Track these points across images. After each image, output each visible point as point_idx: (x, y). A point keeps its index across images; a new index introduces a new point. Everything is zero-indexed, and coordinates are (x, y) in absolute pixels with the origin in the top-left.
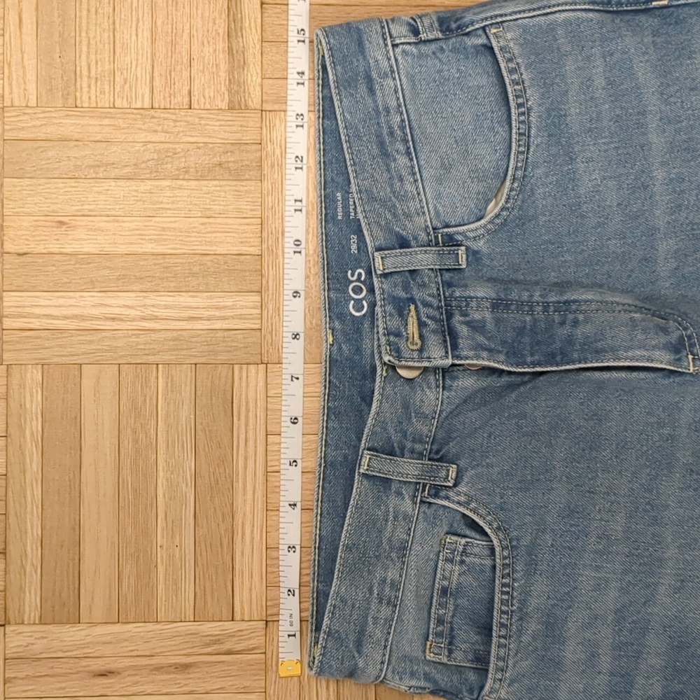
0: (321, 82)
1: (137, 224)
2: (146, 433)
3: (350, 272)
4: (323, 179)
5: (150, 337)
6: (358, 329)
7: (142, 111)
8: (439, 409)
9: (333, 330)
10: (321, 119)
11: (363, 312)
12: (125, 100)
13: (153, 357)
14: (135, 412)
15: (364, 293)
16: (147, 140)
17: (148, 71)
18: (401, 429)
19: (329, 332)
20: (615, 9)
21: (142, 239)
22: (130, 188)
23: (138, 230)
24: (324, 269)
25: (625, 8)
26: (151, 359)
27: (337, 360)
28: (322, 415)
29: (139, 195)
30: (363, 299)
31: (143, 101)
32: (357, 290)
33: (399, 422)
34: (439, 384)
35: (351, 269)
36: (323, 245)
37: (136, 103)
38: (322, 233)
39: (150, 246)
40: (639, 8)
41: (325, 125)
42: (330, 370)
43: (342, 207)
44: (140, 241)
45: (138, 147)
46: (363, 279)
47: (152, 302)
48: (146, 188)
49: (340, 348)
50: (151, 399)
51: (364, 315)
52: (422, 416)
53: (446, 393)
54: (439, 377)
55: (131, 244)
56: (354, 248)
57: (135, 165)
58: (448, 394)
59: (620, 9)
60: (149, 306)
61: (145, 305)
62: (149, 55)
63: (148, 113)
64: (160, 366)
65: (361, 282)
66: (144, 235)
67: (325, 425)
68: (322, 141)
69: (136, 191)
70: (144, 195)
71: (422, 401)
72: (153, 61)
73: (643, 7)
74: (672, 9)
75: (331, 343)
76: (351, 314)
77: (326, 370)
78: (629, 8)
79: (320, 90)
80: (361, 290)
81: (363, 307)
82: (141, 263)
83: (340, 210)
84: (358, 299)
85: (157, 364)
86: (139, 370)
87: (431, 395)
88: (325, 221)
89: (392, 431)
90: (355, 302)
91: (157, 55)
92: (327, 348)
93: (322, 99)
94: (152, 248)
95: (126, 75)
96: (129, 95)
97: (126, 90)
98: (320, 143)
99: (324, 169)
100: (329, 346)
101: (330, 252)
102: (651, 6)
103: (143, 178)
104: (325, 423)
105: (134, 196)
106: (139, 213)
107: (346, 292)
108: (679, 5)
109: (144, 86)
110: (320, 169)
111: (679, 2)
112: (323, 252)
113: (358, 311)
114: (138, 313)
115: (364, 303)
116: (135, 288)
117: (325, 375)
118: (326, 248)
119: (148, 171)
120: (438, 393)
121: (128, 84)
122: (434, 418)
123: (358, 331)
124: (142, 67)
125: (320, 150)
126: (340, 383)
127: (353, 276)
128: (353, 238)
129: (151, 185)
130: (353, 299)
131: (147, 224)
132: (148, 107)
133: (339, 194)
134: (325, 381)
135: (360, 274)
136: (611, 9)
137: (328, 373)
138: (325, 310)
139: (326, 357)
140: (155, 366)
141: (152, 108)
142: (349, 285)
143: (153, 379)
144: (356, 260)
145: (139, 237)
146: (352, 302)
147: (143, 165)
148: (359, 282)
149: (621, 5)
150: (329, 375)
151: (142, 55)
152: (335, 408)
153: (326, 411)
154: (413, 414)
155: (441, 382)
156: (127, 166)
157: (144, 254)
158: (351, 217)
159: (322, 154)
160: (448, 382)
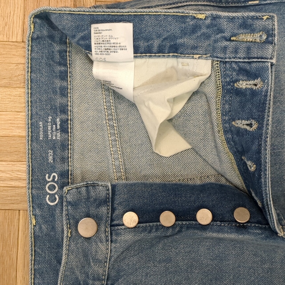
0: (30, 48)
1: (10, 116)
2: (10, 257)
3: (47, 175)
4: (30, 112)
5: (15, 191)
6: (52, 214)
7: (16, 44)
8: (109, 256)
9: (35, 215)
10: (29, 73)
11: (56, 202)
12: (5, 36)
13: (16, 205)
14: (3, 242)
15: (57, 189)
16: (19, 62)
17: (21, 18)
18: (85, 271)
19: (33, 217)
20: (224, 5)
21: (13, 127)
22: (6, 93)
23: (10, 120)
24: (29, 174)
25: (231, 5)
26: (15, 206)
27: (39, 236)
28: (30, 275)
29: (12, 98)
30: (56, 193)
31: (17, 37)
32: (52, 188)
33: (83, 267)
34: (108, 239)
35: (48, 173)
36: (29, 157)
37: (12, 38)
38: (29, 149)
39: (18, 131)
40: (240, 5)
41: (32, 77)
42: (34, 243)
43: (43, 132)
44: (11, 128)
45: (13, 66)
46: (56, 180)
47: (18, 168)
48: (17, 93)
49: (40, 228)
50: (14, 234)
51: (56, 204)
52: (97, 261)
53: (113, 245)
54: (108, 234)
55: (5, 129)
56: (51, 159)
57: (10, 78)
58: (115, 245)
59: (227, 5)
60: (16, 171)
61: (12, 170)
62: (22, 8)
63: (20, 45)
64: (21, 211)
65: (55, 182)
66: (14, 124)
67: (33, 282)
68: (30, 87)
69: (10, 95)
70: (15, 98)
71: (96, 252)
72: (25, 12)
73: (243, 5)
74: (261, 6)
75: (35, 224)
76: (47, 204)
77: (32, 243)
78: (233, 5)
79: (30, 53)
80: (54, 187)
81: (56, 199)
82: (12, 142)
83: (41, 133)
84: (53, 194)
85: (19, 210)
86: (6, 214)
87: (102, 247)
88: (31, 141)
89: (78, 273)
90: (50, 196)
91: (27, 8)
92: (31, 228)
93: (31, 59)
94: (19, 132)
95: (6, 20)
96: (8, 33)
97: (6, 30)
98: (28, 89)
99: (31, 106)
100: (33, 227)
101: (34, 162)
102: (248, 4)
103: (15, 86)
104: (33, 280)
105: (8, 98)
106: (11, 109)
107: (43, 189)
108: (266, 4)
109: (18, 28)
110: (28, 106)
111: (266, 2)
112: (29, 162)
113: (52, 202)
114: (8, 176)
115: (56, 196)
116: (6, 159)
117: (32, 246)
118: (31, 159)
119: (19, 82)
120: (108, 245)
121: (8, 26)
122: (106, 262)
123: (53, 215)
124: (17, 16)
125: (28, 93)
126: (42, 252)
127: (49, 178)
128: (50, 153)
129: (20, 92)
130: (49, 194)
131: (16, 117)
132: (20, 41)
133: (41, 123)
134: (32, 251)
135: (54, 177)
136: (222, 5)
137: (33, 246)
138: (30, 202)
139: (31, 234)
140: (18, 211)
141: (23, 42)
142: (46, 185)
143: (16, 221)
144: (52, 167)
145: (11, 125)
146: (48, 196)
147: (16, 78)
148: (53, 182)
149: (229, 3)
150: (34, 246)
151: (18, 8)
152: (39, 269)
153: (33, 271)
154: (91, 260)
155: (110, 237)
156: (4, 79)
157: (14, 136)
158: (49, 138)
159: (30, 96)
160: (114, 237)
